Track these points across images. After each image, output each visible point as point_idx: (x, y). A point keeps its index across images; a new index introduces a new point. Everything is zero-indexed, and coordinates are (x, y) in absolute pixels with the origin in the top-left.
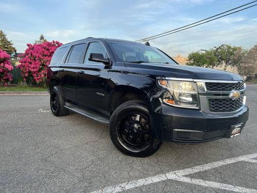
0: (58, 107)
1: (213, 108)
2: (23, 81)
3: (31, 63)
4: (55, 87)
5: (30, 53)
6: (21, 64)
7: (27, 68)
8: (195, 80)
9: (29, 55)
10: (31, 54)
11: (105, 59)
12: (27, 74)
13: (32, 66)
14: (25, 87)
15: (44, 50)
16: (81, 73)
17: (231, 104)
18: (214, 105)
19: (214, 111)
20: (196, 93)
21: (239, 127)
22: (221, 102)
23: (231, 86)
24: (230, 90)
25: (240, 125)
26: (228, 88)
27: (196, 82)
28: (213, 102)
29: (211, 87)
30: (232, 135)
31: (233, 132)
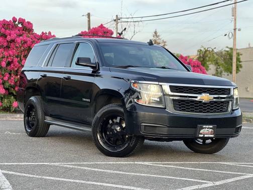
0: (35, 125)
1: (180, 108)
4: (32, 98)
8: (160, 84)
11: (93, 64)
16: (67, 79)
17: (201, 106)
18: (180, 105)
19: (180, 111)
20: (162, 94)
21: (211, 128)
22: (189, 103)
23: (201, 90)
24: (200, 93)
25: (211, 127)
26: (197, 91)
27: (161, 85)
28: (179, 102)
29: (177, 90)
30: (201, 134)
31: (202, 131)
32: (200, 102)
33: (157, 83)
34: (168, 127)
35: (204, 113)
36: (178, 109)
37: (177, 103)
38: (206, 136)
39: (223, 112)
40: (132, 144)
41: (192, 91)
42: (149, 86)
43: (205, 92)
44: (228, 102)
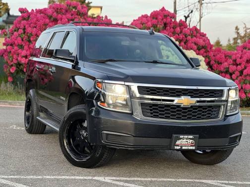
1: (151, 114)
2: (6, 82)
3: (21, 47)
4: (31, 91)
5: (22, 27)
6: (5, 47)
7: (15, 56)
9: (21, 31)
10: (24, 29)
12: (15, 68)
13: (24, 53)
14: (10, 94)
15: (47, 20)
17: (179, 111)
18: (151, 110)
19: (152, 117)
20: (128, 96)
21: (190, 139)
22: (163, 108)
23: (181, 92)
24: (179, 96)
25: (192, 137)
26: (175, 93)
27: (128, 86)
28: (151, 107)
29: (148, 91)
30: (178, 146)
31: (178, 142)
32: (179, 106)
33: (123, 83)
34: (134, 136)
35: (183, 119)
36: (149, 114)
37: (148, 108)
38: (184, 148)
39: (211, 118)
40: (98, 153)
41: (168, 93)
42: (114, 86)
43: (185, 94)
44: (219, 107)
